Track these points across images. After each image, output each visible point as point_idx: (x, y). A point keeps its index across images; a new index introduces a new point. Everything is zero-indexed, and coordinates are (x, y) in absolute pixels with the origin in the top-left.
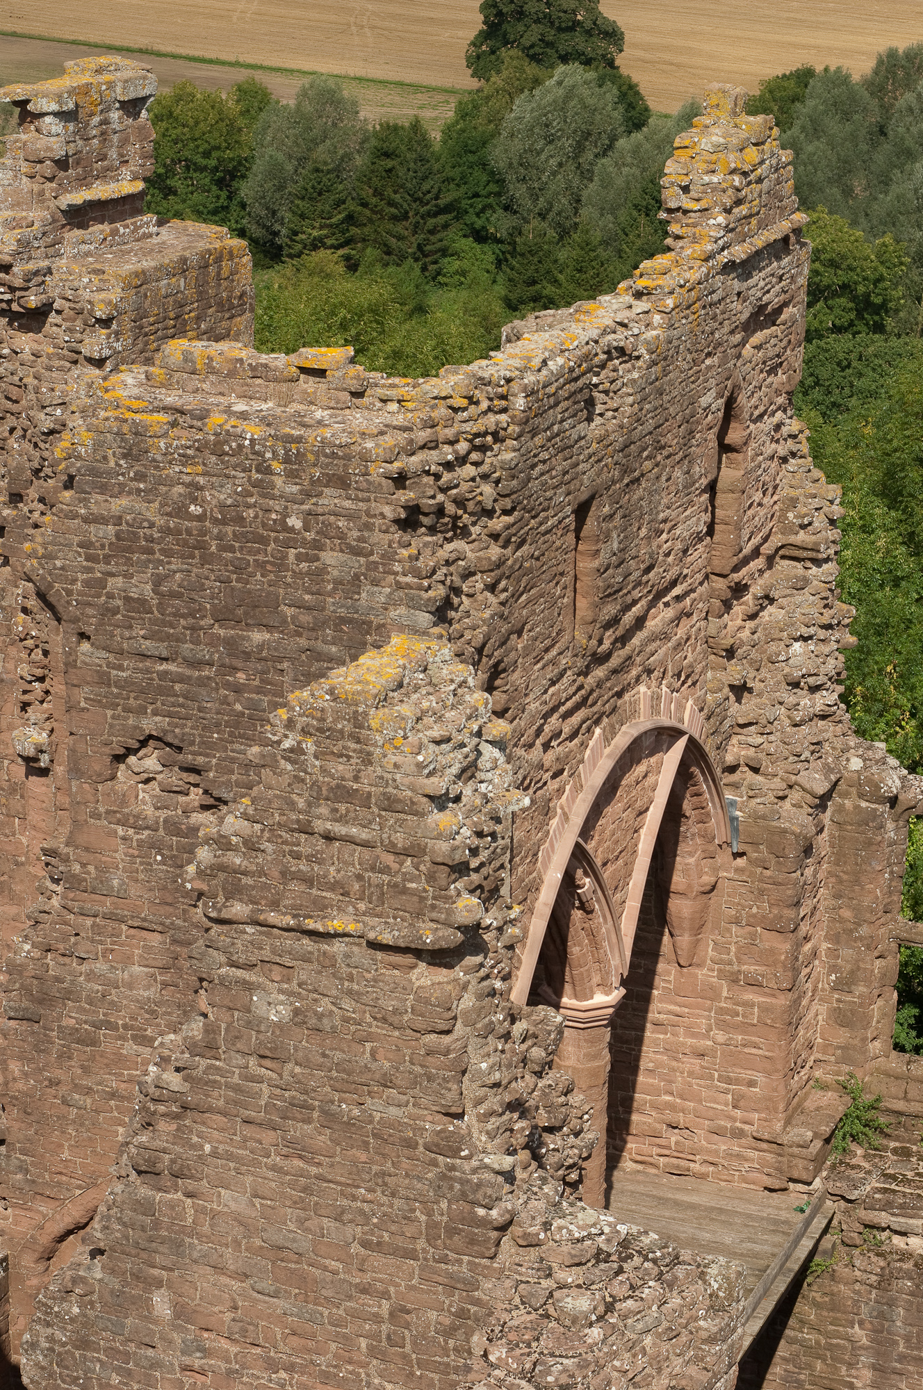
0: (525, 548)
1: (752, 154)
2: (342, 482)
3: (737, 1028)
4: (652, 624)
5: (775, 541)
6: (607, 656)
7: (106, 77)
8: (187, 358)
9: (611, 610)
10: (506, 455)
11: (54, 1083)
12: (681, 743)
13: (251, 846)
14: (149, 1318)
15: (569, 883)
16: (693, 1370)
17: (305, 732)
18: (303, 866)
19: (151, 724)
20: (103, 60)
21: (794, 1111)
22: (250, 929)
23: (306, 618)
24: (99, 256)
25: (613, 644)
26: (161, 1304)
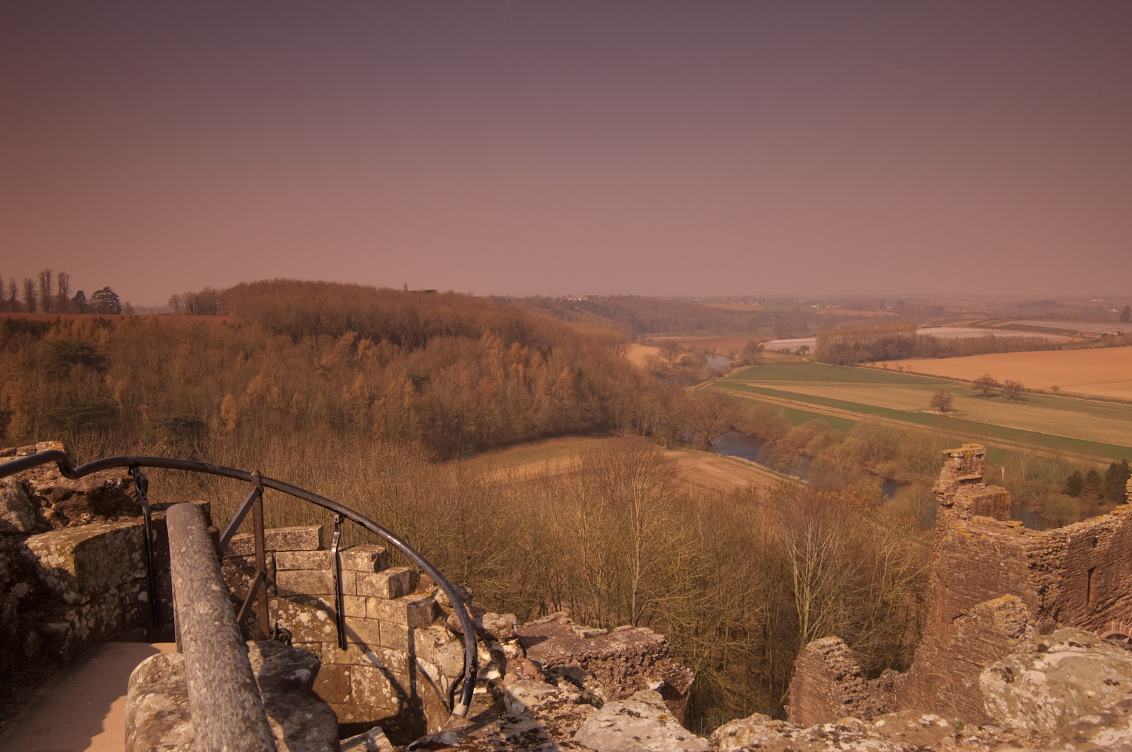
0: (1070, 579)
2: (1015, 556)
6: (1100, 611)
7: (973, 449)
8: (978, 520)
10: (1064, 553)
13: (964, 641)
17: (978, 615)
18: (977, 648)
19: (962, 611)
20: (973, 445)
22: (962, 662)
24: (968, 492)
25: (1103, 608)
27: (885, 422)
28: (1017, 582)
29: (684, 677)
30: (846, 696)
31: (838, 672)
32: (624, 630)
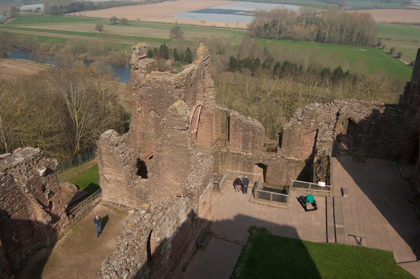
0: (187, 89)
1: (205, 50)
2: (170, 84)
3: (207, 132)
4: (198, 95)
5: (208, 86)
6: (194, 99)
8: (154, 73)
9: (194, 94)
10: (185, 81)
11: (145, 142)
12: (201, 106)
13: (166, 121)
14: (159, 165)
15: (192, 120)
16: (210, 166)
17: (171, 110)
18: (171, 123)
19: (152, 108)
20: (142, 43)
21: (213, 140)
22: (167, 129)
23: (167, 98)
24: (143, 63)
25: (195, 97)
26: (160, 163)
27: (80, 38)
28: (171, 94)
29: (53, 163)
30: (121, 151)
31: (116, 143)
32: (19, 151)
